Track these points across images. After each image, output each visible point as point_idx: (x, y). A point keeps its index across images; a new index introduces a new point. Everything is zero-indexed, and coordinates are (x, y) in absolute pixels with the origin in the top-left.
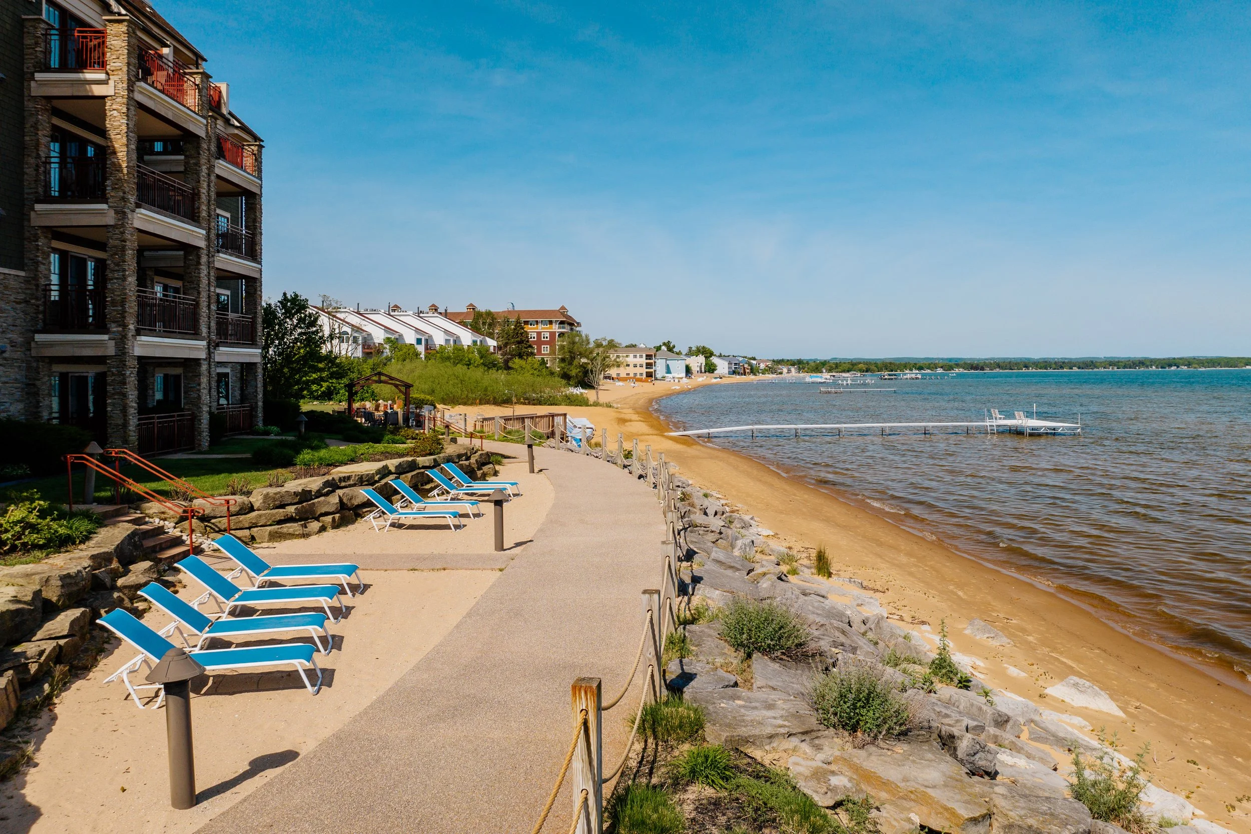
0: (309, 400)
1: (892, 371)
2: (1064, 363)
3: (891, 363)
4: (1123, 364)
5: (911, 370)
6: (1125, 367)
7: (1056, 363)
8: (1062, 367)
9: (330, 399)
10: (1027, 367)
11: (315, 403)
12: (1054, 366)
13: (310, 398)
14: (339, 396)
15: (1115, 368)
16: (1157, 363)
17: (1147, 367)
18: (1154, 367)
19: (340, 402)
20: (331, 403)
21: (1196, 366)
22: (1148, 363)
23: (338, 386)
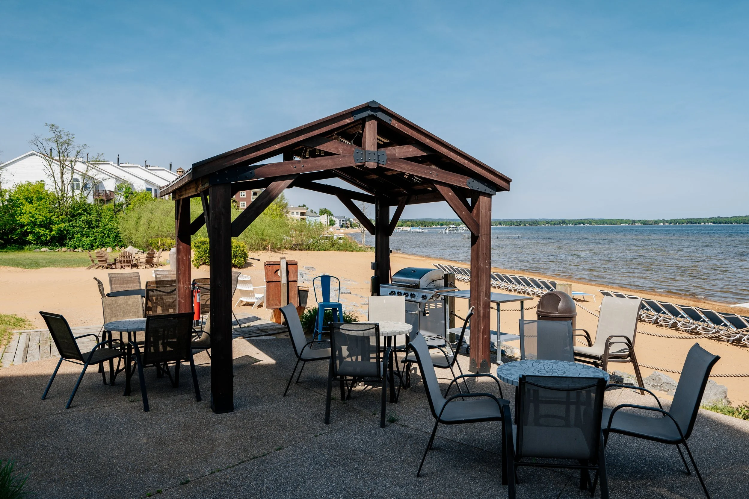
0: (35, 246)
1: (425, 226)
2: (521, 222)
3: (425, 222)
4: (554, 223)
5: (436, 226)
6: (555, 224)
7: (516, 222)
8: (520, 224)
9: (62, 245)
10: (500, 224)
11: (43, 249)
12: (515, 224)
13: (37, 244)
14: (73, 242)
15: (550, 225)
16: (572, 222)
17: (567, 224)
18: (571, 225)
19: (75, 248)
20: (64, 249)
21: (594, 224)
22: (568, 222)
23: (72, 230)
